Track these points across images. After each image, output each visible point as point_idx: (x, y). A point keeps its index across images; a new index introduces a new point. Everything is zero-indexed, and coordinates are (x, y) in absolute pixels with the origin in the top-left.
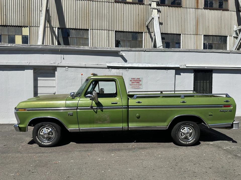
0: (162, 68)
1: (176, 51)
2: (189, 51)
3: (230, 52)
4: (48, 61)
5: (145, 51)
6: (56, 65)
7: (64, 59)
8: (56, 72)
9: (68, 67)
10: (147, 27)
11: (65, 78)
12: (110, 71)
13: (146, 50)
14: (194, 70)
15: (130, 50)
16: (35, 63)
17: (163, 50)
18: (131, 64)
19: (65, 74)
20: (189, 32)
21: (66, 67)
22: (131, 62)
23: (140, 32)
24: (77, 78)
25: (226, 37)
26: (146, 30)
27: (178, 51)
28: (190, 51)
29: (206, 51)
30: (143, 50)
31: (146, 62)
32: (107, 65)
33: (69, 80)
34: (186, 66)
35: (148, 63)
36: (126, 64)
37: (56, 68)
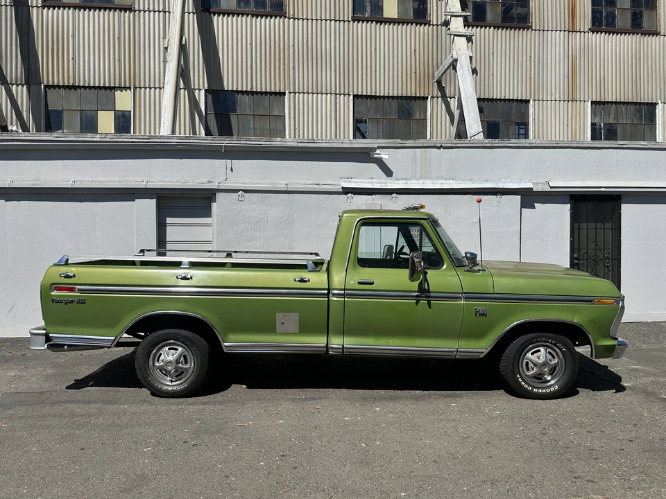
0: (486, 191)
1: (521, 145)
2: (557, 145)
4: (193, 178)
5: (439, 148)
6: (214, 186)
8: (214, 206)
9: (243, 190)
10: (439, 82)
11: (236, 220)
12: (349, 201)
13: (443, 145)
14: (570, 195)
15: (402, 145)
17: (489, 145)
18: (404, 182)
19: (236, 210)
20: (551, 94)
21: (240, 190)
22: (404, 177)
23: (419, 98)
24: (267, 219)
25: (654, 105)
26: (436, 91)
27: (528, 145)
28: (559, 145)
29: (602, 146)
30: (434, 145)
31: (444, 177)
32: (341, 186)
33: (246, 225)
34: (549, 185)
35: (448, 177)
36: (390, 182)
37: (215, 195)
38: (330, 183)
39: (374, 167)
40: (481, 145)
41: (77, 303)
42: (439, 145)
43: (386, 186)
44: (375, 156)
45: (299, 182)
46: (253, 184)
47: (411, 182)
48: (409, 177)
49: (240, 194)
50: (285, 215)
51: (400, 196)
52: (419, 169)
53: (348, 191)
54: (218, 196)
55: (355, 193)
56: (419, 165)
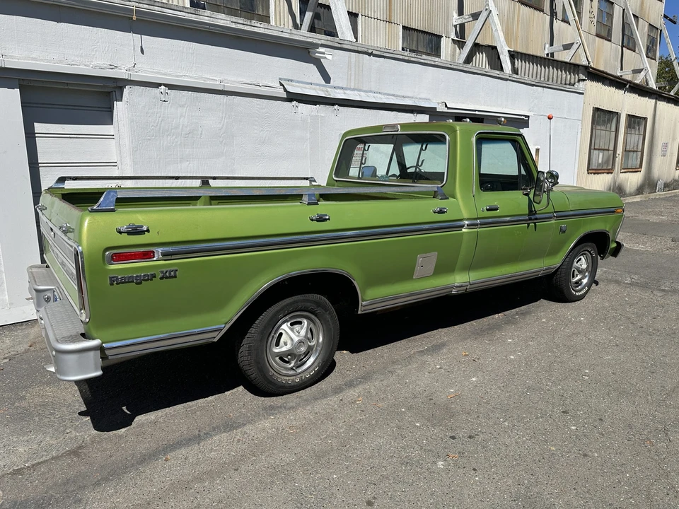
0: (407, 108)
1: (429, 62)
2: (450, 66)
4: (81, 56)
5: (370, 54)
6: (120, 74)
7: (142, 52)
8: (118, 106)
9: (165, 85)
11: (160, 129)
12: (294, 110)
13: (374, 52)
14: (456, 116)
15: (340, 46)
16: (27, 58)
17: (407, 58)
18: (341, 91)
19: (158, 115)
22: (341, 86)
24: (200, 129)
25: (440, 37)
27: (433, 63)
28: (452, 66)
29: (474, 71)
30: (365, 50)
31: (373, 89)
32: (285, 90)
33: (174, 137)
34: (446, 106)
35: (376, 91)
36: (329, 89)
37: (121, 89)
38: (270, 84)
39: (312, 68)
40: (401, 57)
41: (161, 278)
42: (370, 51)
43: (330, 95)
44: (317, 54)
45: (233, 79)
46: (177, 76)
47: (348, 92)
48: (344, 86)
49: (162, 91)
50: (223, 125)
51: (341, 108)
52: (353, 78)
53: (292, 97)
54: (126, 91)
55: (300, 101)
56: (353, 72)
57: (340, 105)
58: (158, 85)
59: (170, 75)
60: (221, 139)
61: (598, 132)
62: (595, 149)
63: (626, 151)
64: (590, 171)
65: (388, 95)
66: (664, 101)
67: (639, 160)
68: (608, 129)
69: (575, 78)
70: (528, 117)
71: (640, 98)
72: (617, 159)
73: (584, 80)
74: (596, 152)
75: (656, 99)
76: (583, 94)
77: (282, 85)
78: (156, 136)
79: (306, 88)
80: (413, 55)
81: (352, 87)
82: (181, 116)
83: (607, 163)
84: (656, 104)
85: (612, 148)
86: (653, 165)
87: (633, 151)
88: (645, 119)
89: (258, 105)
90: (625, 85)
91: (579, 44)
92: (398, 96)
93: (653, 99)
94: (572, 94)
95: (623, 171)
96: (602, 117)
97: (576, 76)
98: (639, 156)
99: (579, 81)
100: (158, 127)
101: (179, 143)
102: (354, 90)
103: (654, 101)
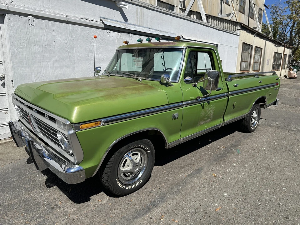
0: (165, 38)
1: (175, 15)
2: (185, 18)
3: (209, 26)
5: (147, 8)
8: (1, 27)
9: (32, 15)
12: (108, 35)
13: (149, 7)
15: (132, 2)
17: (165, 12)
18: (133, 26)
19: (28, 33)
21: (29, 15)
24: (54, 43)
27: (177, 16)
29: (195, 21)
30: (145, 5)
31: (149, 27)
32: (103, 23)
33: (38, 47)
34: (183, 38)
35: (150, 27)
36: (127, 25)
37: (3, 16)
38: (95, 20)
39: (118, 13)
42: (147, 6)
43: (127, 28)
44: (120, 5)
45: (73, 15)
46: (39, 11)
47: (136, 27)
48: (134, 24)
49: (30, 19)
50: (68, 41)
51: (133, 35)
52: (139, 20)
53: (107, 28)
54: (6, 17)
55: (111, 30)
56: (139, 17)
57: (132, 34)
58: (27, 15)
59: (35, 10)
60: (67, 49)
61: (244, 53)
62: (243, 61)
63: (254, 63)
64: (241, 71)
65: (156, 30)
66: (269, 41)
67: (259, 67)
68: (248, 52)
69: (235, 28)
70: (217, 45)
71: (260, 39)
72: (251, 66)
73: (240, 29)
74: (243, 63)
75: (266, 40)
76: (239, 36)
77: (101, 20)
78: (26, 46)
79: (114, 23)
80: (168, 11)
81: (138, 25)
82: (42, 35)
83: (247, 67)
84: (266, 42)
85: (249, 61)
86: (264, 69)
87: (257, 63)
88: (261, 49)
89: (88, 30)
90: (255, 33)
91: (233, 14)
92: (160, 31)
93: (265, 40)
94: (235, 35)
95: (253, 71)
96: (246, 47)
97: (236, 27)
98: (259, 65)
99: (237, 30)
100: (28, 40)
101: (41, 51)
102: (139, 26)
103: (265, 41)
